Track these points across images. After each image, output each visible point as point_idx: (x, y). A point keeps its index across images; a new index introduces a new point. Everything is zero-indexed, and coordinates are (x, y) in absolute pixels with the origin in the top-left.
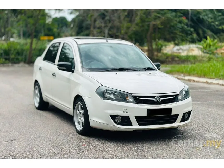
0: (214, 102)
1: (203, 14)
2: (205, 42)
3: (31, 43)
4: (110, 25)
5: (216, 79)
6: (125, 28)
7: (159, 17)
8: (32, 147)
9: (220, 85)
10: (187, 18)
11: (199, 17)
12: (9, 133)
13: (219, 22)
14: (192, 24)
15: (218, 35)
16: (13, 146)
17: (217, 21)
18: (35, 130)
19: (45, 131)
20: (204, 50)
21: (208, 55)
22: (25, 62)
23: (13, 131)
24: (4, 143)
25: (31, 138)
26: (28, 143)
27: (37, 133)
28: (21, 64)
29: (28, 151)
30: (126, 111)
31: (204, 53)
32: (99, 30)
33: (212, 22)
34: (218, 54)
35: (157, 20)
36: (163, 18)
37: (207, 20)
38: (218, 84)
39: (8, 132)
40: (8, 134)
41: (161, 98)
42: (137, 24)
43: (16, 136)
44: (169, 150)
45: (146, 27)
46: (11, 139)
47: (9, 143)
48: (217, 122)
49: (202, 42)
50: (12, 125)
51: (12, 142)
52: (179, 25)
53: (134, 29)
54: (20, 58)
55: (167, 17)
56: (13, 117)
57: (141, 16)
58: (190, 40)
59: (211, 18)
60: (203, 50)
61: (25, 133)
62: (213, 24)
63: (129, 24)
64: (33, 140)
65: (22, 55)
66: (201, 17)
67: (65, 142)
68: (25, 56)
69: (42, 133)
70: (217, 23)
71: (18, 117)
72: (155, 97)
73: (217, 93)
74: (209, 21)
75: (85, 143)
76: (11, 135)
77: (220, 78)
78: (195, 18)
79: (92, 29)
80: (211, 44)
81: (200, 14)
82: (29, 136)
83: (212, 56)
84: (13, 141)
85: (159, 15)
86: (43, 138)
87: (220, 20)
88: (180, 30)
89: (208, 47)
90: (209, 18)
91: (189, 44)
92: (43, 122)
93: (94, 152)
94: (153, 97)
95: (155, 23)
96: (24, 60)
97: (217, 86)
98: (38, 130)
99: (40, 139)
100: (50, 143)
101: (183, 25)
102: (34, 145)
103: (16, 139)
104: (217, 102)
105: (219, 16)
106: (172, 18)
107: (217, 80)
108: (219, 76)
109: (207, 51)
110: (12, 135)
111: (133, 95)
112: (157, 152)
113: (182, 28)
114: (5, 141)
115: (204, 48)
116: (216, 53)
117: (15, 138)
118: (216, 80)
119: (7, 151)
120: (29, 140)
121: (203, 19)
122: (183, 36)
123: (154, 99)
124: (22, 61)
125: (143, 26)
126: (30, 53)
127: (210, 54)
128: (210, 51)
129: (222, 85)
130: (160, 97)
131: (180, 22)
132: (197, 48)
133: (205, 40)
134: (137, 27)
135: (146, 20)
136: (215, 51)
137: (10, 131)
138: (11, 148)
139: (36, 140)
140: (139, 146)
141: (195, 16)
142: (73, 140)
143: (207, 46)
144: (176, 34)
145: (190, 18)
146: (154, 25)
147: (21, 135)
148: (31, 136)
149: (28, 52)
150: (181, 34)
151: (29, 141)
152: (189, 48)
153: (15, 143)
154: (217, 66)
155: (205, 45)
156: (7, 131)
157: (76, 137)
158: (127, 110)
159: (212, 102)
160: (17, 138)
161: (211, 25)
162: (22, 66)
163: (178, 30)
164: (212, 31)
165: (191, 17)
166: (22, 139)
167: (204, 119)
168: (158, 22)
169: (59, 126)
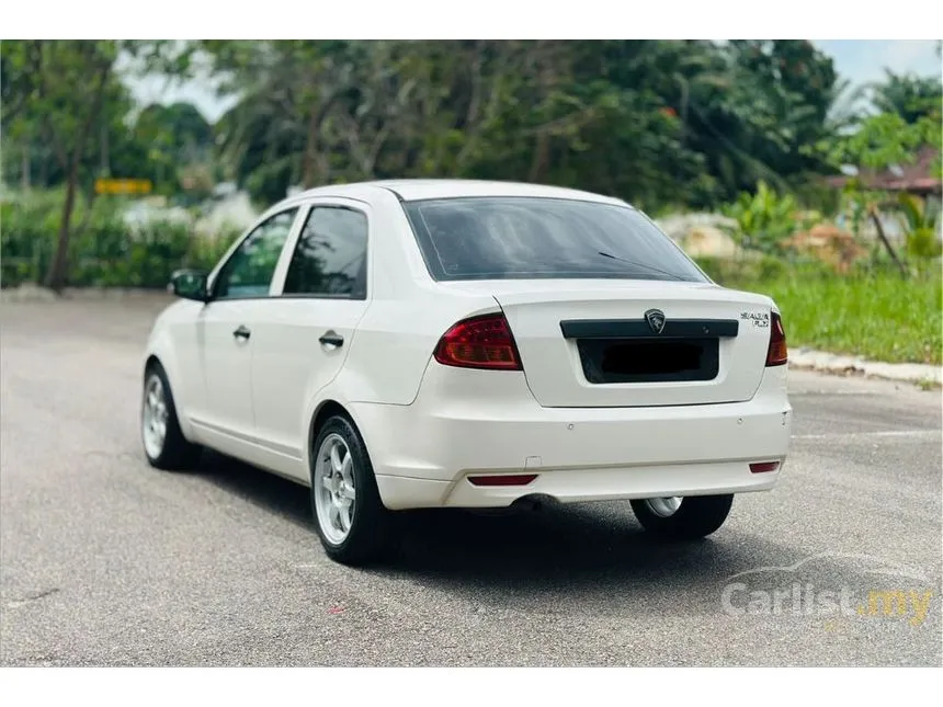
0: (810, 436)
1: (731, 100)
2: (746, 207)
3: (69, 207)
4: (382, 136)
5: (804, 347)
6: (441, 151)
7: (572, 108)
8: (126, 620)
9: (821, 371)
10: (677, 112)
11: (719, 110)
12: (23, 565)
13: (795, 129)
14: (695, 137)
15: (793, 178)
16: (50, 619)
17: (788, 125)
18: (129, 554)
19: (169, 555)
20: (744, 236)
21: (759, 256)
22: (41, 283)
23: (40, 558)
24: (11, 605)
25: (115, 583)
26: (110, 604)
27: (137, 563)
28: (27, 290)
29: (114, 637)
31: (745, 247)
32: (338, 158)
33: (769, 128)
34: (796, 253)
35: (567, 119)
36: (590, 112)
37: (748, 122)
38: (811, 367)
39: (20, 561)
40: (21, 568)
42: (487, 135)
43: (55, 580)
44: (670, 624)
45: (521, 147)
46: (38, 589)
47: (33, 605)
48: (833, 515)
49: (737, 207)
50: (29, 534)
51: (42, 604)
52: (650, 140)
53: (478, 154)
54: (21, 264)
55: (606, 109)
56: (28, 502)
57: (503, 103)
58: (691, 196)
59: (766, 114)
60: (740, 235)
61: (89, 566)
62: (771, 135)
63: (456, 135)
64: (125, 594)
65: (29, 254)
66: (725, 107)
67: (257, 600)
68: (43, 256)
69: (160, 566)
70: (787, 133)
71: (49, 502)
73: (813, 400)
74: (755, 126)
75: (337, 604)
76: (35, 572)
77: (818, 342)
78: (702, 113)
79: (311, 151)
80: (772, 212)
81: (724, 99)
82: (107, 576)
83: (773, 259)
84: (48, 598)
85: (573, 100)
86: (165, 582)
87: (797, 122)
88: (655, 157)
89: (758, 224)
90: (756, 112)
91: (684, 213)
92: (155, 519)
93: (379, 637)
95: (556, 131)
96: (35, 272)
97: (811, 376)
98: (141, 554)
99: (155, 587)
100: (196, 603)
101: (664, 139)
102: (131, 613)
103: (57, 590)
104: (818, 437)
105: (797, 104)
106: (623, 110)
107: (807, 351)
108: (815, 338)
109: (755, 241)
110: (38, 574)
112: (625, 632)
113: (663, 149)
114: (15, 600)
115: (743, 227)
116: (790, 248)
117: (53, 587)
118: (803, 352)
119: (28, 640)
120: (109, 592)
121: (732, 116)
122: (664, 183)
124: (27, 276)
125: (510, 143)
126: (63, 244)
127: (769, 252)
128: (765, 239)
129: (826, 372)
131: (654, 127)
132: (719, 227)
133: (746, 196)
134: (486, 144)
135: (523, 118)
136: (786, 242)
137: (29, 560)
138: (43, 628)
139: (138, 592)
140: (550, 612)
141: (703, 104)
142: (288, 589)
143: (753, 221)
144: (638, 172)
145: (684, 112)
146: (554, 138)
147: (73, 572)
148: (114, 577)
149: (55, 245)
150: (654, 173)
151: (111, 598)
152: (689, 226)
153: (57, 604)
154: (803, 297)
155: (747, 218)
156: (16, 558)
157: (297, 578)
159: (804, 437)
160: (62, 586)
161: (765, 141)
162: (28, 300)
163: (645, 158)
164: (768, 161)
165: (690, 110)
166: (82, 590)
167: (781, 504)
168: (569, 128)
169: (223, 536)
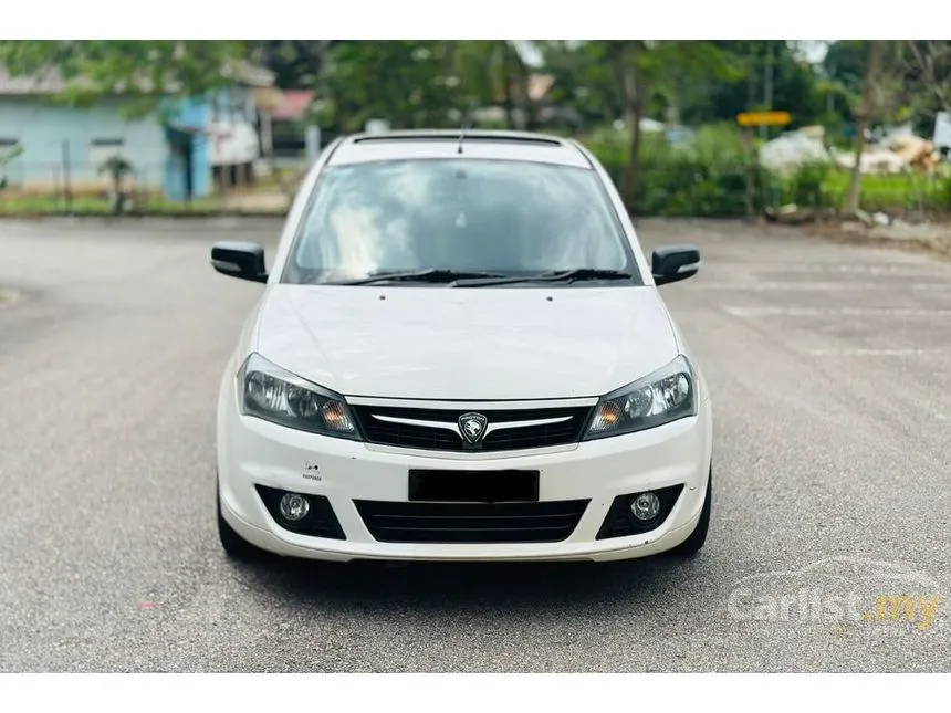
30: (313, 472)
41: (490, 421)
72: (462, 418)
94: (451, 416)
111: (350, 401)
123: (454, 427)
126: (630, 178)
130: (484, 418)
158: (316, 467)
